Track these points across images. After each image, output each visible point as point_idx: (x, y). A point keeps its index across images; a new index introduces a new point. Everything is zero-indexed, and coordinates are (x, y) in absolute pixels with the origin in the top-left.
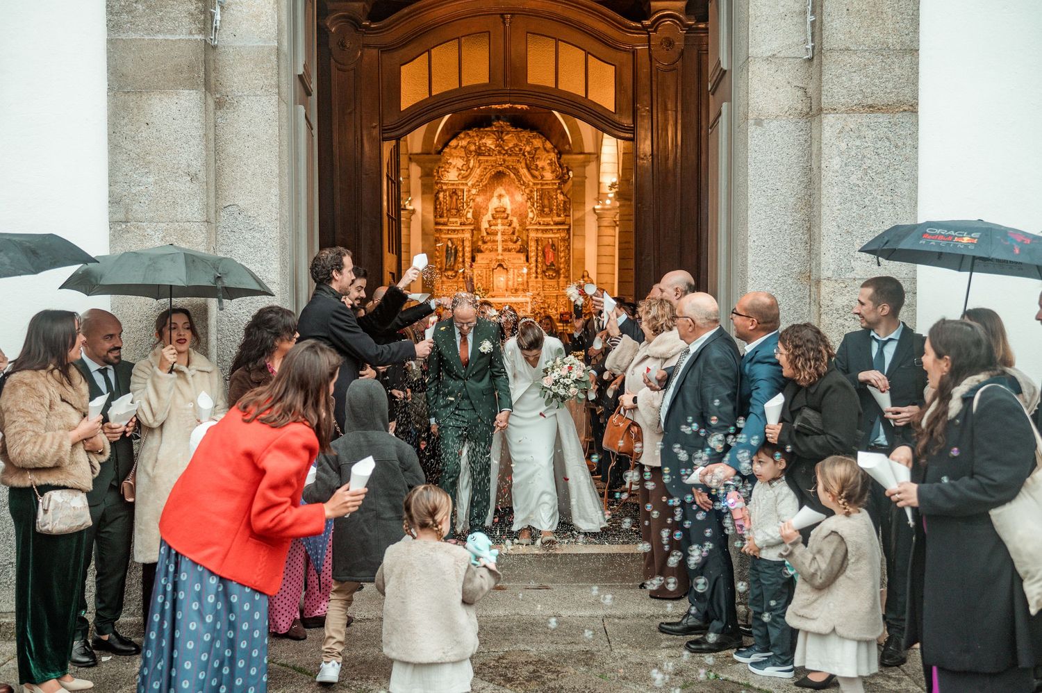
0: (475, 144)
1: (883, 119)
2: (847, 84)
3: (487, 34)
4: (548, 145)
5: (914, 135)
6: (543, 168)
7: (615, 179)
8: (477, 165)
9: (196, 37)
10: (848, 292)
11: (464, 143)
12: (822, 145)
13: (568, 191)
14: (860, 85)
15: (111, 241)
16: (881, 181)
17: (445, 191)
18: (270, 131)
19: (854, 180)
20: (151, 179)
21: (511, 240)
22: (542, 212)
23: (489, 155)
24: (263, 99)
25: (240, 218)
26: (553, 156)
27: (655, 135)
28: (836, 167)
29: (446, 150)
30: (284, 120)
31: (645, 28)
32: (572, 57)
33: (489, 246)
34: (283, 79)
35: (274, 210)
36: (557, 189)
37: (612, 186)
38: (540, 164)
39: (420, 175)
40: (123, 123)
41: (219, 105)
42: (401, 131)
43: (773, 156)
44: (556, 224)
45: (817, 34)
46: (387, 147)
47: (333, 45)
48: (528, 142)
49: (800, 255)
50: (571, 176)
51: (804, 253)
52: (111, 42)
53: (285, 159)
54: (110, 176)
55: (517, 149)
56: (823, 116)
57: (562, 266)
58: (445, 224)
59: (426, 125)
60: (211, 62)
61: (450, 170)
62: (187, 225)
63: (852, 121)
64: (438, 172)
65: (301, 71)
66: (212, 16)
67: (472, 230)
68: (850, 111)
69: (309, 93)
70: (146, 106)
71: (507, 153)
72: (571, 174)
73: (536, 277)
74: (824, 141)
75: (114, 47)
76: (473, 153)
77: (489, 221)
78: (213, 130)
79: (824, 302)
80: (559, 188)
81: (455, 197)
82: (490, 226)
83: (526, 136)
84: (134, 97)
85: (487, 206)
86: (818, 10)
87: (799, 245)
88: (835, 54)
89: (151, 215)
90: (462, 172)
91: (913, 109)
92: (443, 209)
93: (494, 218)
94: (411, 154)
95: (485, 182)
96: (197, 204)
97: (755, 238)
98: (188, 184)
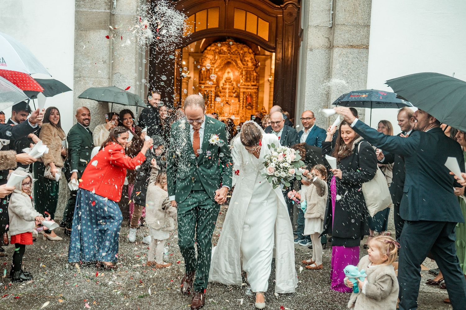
0: (218, 49)
1: (356, 50)
2: (343, 38)
3: (218, 8)
4: (251, 51)
5: (367, 57)
6: (248, 61)
8: (219, 58)
9: (107, 11)
11: (213, 48)
12: (333, 59)
13: (258, 72)
14: (348, 38)
15: (74, 84)
16: (354, 73)
18: (133, 46)
19: (344, 72)
20: (89, 62)
21: (233, 92)
22: (246, 80)
23: (224, 54)
24: (131, 34)
25: (121, 78)
26: (252, 56)
27: (283, 51)
28: (338, 68)
29: (206, 51)
31: (281, 8)
32: (252, 18)
33: (222, 94)
35: (133, 75)
36: (253, 70)
38: (246, 59)
39: (193, 62)
40: (80, 41)
41: (115, 36)
42: (183, 45)
43: (316, 62)
44: (253, 85)
45: (334, 18)
48: (242, 49)
49: (324, 99)
50: (260, 65)
51: (326, 99)
52: (77, 12)
54: (74, 60)
55: (237, 52)
56: (334, 48)
57: (254, 104)
58: (203, 84)
59: (196, 42)
60: (112, 20)
61: (207, 60)
62: (102, 79)
63: (345, 51)
64: (201, 61)
66: (113, 3)
67: (216, 87)
68: (344, 47)
70: (88, 36)
71: (232, 54)
72: (259, 64)
73: (243, 109)
74: (334, 58)
76: (217, 53)
77: (223, 83)
80: (255, 70)
81: (208, 72)
82: (224, 85)
83: (241, 46)
84: (84, 32)
85: (222, 76)
86: (334, 10)
87: (324, 96)
88: (339, 26)
89: (89, 75)
90: (212, 61)
91: (367, 47)
92: (203, 77)
93: (225, 82)
94: (190, 53)
95: (222, 66)
96: (106, 72)
97: (308, 92)
98: (102, 65)
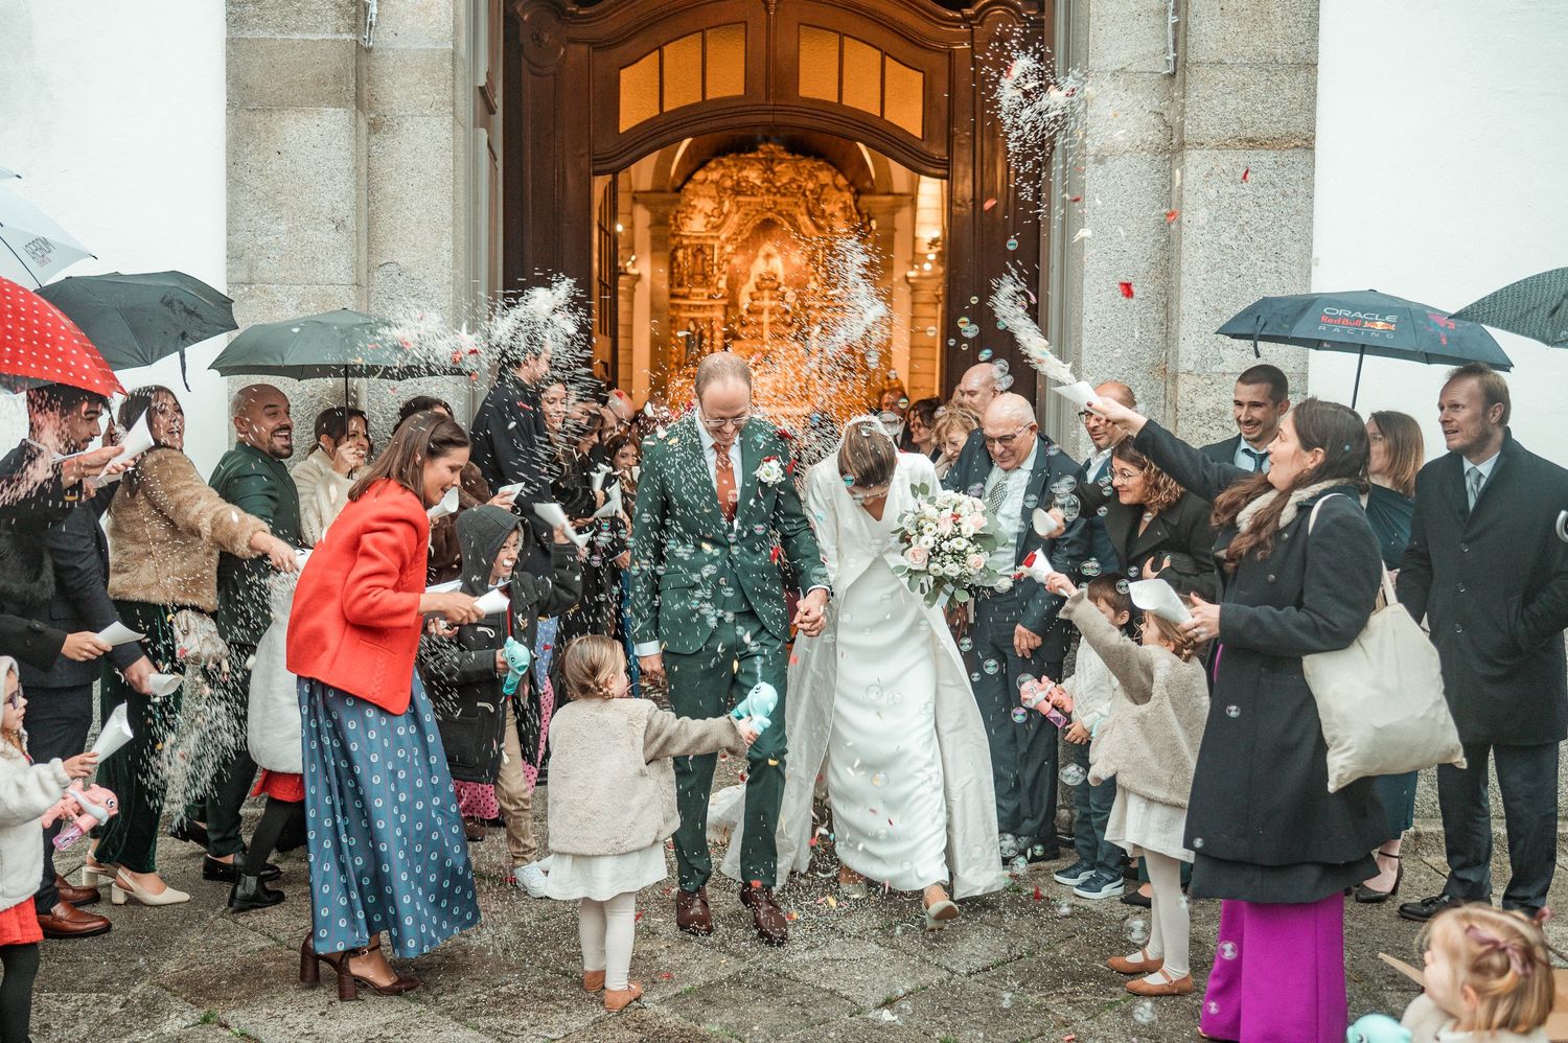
0: (731, 177)
1: (1267, 157)
2: (1219, 110)
3: (743, 26)
4: (841, 181)
5: (1309, 180)
6: (832, 215)
7: (937, 233)
8: (734, 209)
9: (345, 36)
10: (1215, 391)
11: (714, 176)
12: (1185, 192)
14: (1236, 111)
16: (1263, 241)
17: (686, 248)
18: (442, 165)
19: (1225, 239)
20: (283, 227)
21: (784, 323)
23: (753, 195)
24: (434, 121)
25: (401, 280)
26: (848, 197)
27: (978, 172)
28: (1202, 222)
29: (689, 186)
30: (460, 149)
31: (966, 19)
32: (863, 60)
33: (752, 331)
34: (460, 93)
35: (446, 270)
36: (853, 247)
37: (933, 243)
38: (828, 208)
39: (649, 223)
40: (246, 151)
41: (374, 127)
42: (619, 162)
43: (1118, 205)
45: (1181, 41)
46: (600, 184)
47: (525, 39)
48: (811, 176)
49: (1153, 340)
50: (874, 228)
51: (1158, 338)
52: (232, 43)
53: (461, 202)
54: (229, 222)
55: (794, 186)
56: (1185, 152)
58: (685, 297)
59: (657, 153)
60: (365, 70)
61: (693, 216)
62: (330, 289)
63: (1225, 160)
64: (676, 219)
65: (482, 81)
66: (366, 7)
67: (726, 307)
68: (1223, 146)
69: (491, 111)
70: (277, 129)
71: (779, 192)
72: (874, 224)
74: (1187, 187)
75: (235, 47)
76: (729, 192)
77: (751, 294)
78: (365, 161)
79: (1183, 404)
80: (857, 245)
81: (700, 258)
82: (753, 300)
83: (808, 167)
84: (260, 117)
85: (748, 270)
86: (1183, 9)
87: (1151, 327)
88: (1204, 69)
89: (283, 274)
90: (712, 219)
91: (1308, 145)
92: (682, 274)
93: (758, 288)
94: (636, 192)
95: (746, 235)
96: (343, 260)
97: (1092, 317)
98: (332, 234)
